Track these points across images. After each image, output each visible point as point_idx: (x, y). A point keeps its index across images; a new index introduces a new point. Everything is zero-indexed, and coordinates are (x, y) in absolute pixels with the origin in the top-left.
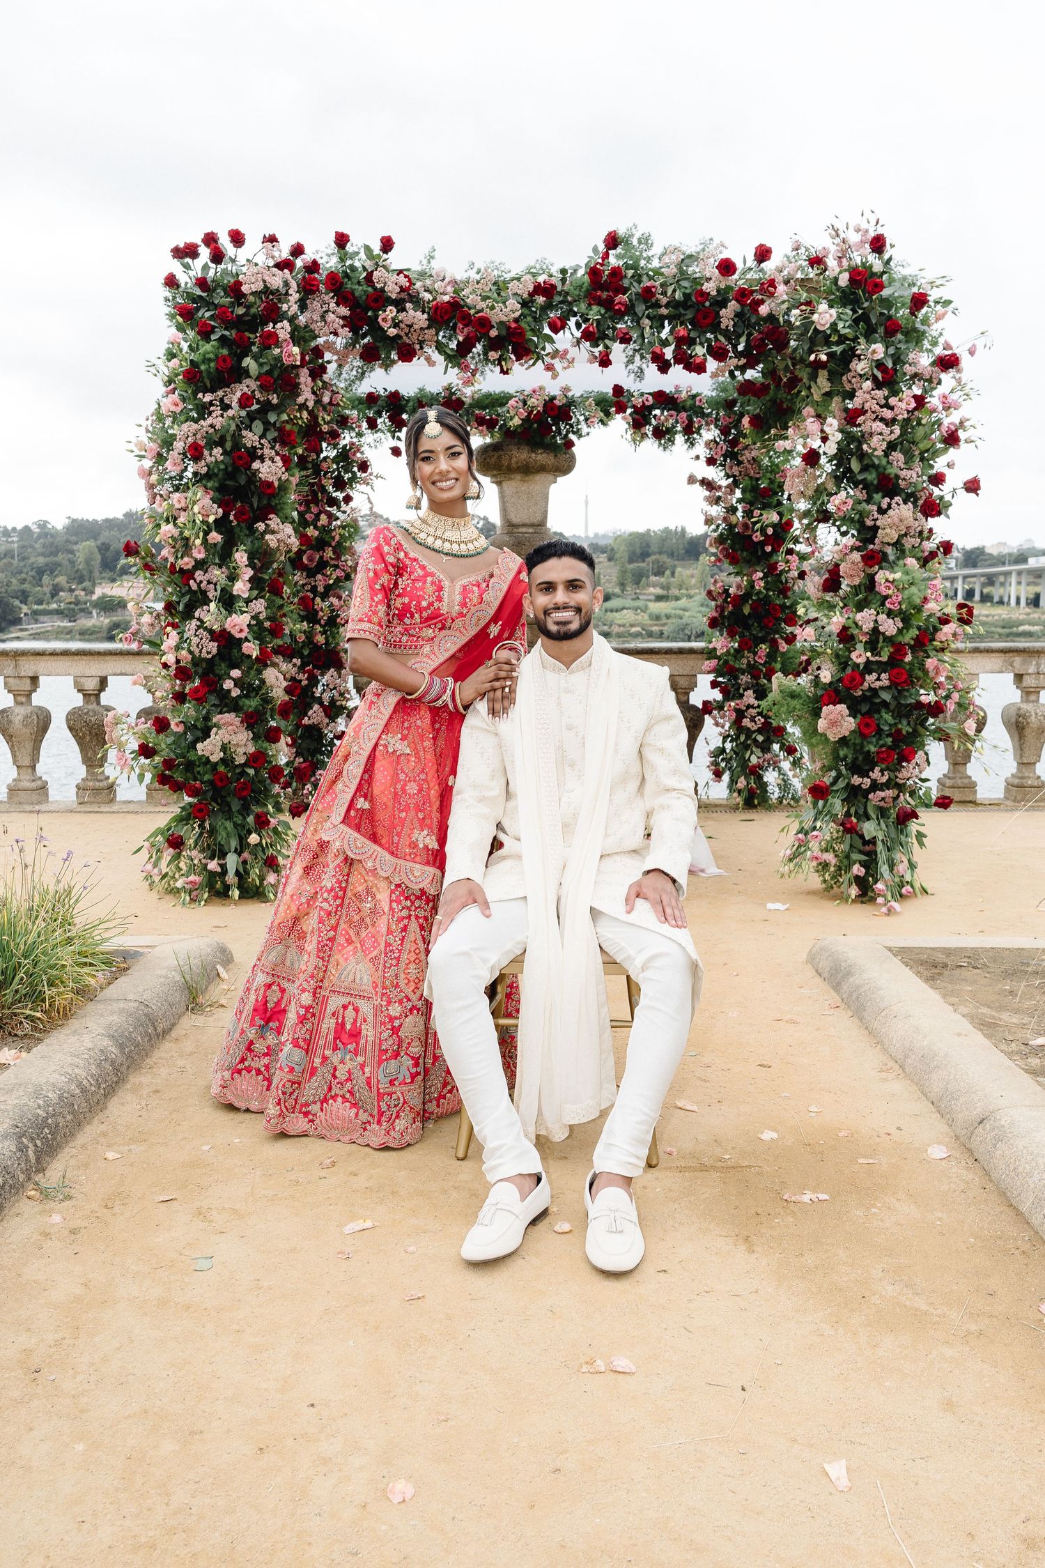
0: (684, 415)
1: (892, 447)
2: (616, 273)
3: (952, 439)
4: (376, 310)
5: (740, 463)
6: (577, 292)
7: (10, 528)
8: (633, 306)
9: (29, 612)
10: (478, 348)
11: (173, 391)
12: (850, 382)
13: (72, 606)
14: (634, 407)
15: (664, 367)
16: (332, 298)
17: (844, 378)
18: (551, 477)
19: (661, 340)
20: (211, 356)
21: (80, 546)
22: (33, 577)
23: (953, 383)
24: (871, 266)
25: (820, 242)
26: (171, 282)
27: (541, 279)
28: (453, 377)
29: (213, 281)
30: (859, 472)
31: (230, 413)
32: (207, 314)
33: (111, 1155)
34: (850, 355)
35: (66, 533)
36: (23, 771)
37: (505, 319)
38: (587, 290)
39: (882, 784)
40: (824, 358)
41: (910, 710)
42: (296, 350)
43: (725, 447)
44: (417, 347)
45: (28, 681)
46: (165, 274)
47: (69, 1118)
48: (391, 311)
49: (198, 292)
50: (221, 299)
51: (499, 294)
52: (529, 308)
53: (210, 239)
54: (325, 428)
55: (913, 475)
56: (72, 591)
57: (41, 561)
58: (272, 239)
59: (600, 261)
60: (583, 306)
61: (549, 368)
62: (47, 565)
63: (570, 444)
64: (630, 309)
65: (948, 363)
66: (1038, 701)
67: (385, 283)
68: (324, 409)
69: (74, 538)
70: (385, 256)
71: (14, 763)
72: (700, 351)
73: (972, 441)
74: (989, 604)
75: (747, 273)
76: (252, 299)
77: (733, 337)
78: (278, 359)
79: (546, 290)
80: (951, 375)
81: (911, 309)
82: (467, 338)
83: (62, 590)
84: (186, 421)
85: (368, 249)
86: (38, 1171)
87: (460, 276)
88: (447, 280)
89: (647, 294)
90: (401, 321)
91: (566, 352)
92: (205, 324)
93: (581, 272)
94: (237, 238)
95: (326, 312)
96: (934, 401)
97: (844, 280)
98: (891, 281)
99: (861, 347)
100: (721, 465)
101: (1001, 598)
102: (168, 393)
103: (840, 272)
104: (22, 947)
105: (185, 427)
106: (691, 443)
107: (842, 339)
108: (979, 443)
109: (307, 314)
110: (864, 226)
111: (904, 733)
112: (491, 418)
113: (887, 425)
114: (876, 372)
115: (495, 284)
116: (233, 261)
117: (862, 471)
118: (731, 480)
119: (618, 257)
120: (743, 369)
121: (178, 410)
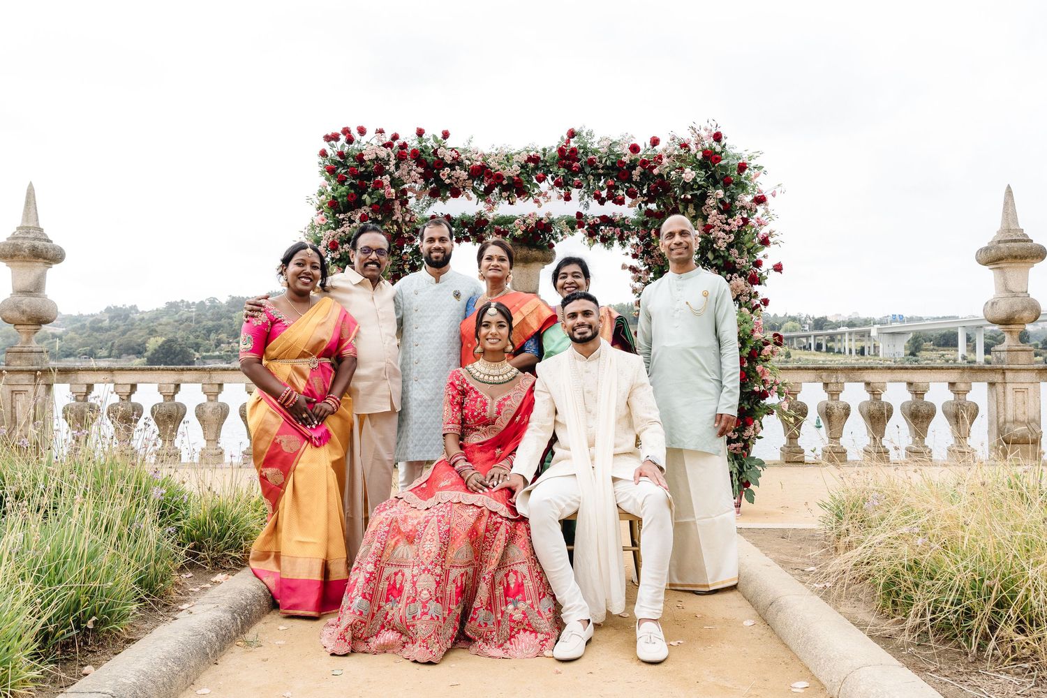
0: (618, 229)
1: (730, 246)
2: (574, 151)
3: (765, 242)
4: (438, 170)
5: (652, 257)
6: (552, 161)
7: (191, 302)
8: (583, 168)
9: (200, 357)
10: (496, 190)
11: (321, 213)
12: (706, 210)
13: (229, 353)
14: (589, 224)
15: (602, 202)
16: (414, 163)
17: (703, 208)
18: (541, 265)
19: (599, 187)
20: (345, 193)
21: (236, 315)
22: (204, 334)
23: (763, 211)
24: (715, 149)
25: (686, 135)
26: (323, 154)
27: (531, 154)
28: (482, 207)
29: (347, 153)
30: (713, 260)
31: (354, 225)
32: (343, 171)
33: (281, 628)
34: (704, 196)
35: (228, 306)
36: (210, 443)
37: (511, 175)
38: (558, 160)
39: (735, 439)
40: (689, 197)
41: (749, 396)
42: (393, 191)
43: (643, 248)
44: (462, 189)
45: (217, 386)
46: (320, 149)
47: (258, 608)
48: (447, 170)
49: (338, 159)
50: (351, 162)
51: (508, 161)
52: (525, 169)
53: (346, 131)
54: (406, 235)
55: (743, 261)
56: (229, 343)
57: (210, 324)
58: (381, 132)
59: (565, 144)
60: (556, 168)
61: (536, 201)
62: (214, 326)
63: (552, 246)
64: (581, 170)
65: (760, 200)
66: (838, 399)
67: (444, 155)
68: (406, 224)
69: (233, 309)
70: (444, 141)
71: (205, 438)
72: (621, 192)
73: (777, 243)
74: (832, 353)
75: (645, 152)
76: (369, 163)
77: (640, 185)
78: (382, 196)
79: (534, 159)
80: (763, 207)
81: (738, 171)
82: (490, 185)
83: (223, 343)
84: (329, 229)
85: (435, 137)
86: (242, 633)
87: (486, 151)
88: (479, 154)
89: (591, 162)
90: (453, 176)
91: (546, 193)
92: (342, 177)
93: (554, 150)
94: (362, 131)
95: (411, 170)
96: (752, 221)
97: (700, 156)
98: (727, 156)
99: (711, 191)
100: (641, 258)
101: (839, 349)
102: (318, 214)
103: (698, 152)
104: (230, 517)
105: (328, 232)
106: (624, 245)
107: (700, 187)
108: (781, 244)
109: (400, 171)
110: (709, 127)
111: (746, 409)
112: (504, 230)
113: (726, 234)
114: (719, 204)
115: (506, 156)
116: (359, 142)
117: (714, 259)
118: (647, 267)
119: (575, 142)
120: (646, 203)
121: (324, 223)
